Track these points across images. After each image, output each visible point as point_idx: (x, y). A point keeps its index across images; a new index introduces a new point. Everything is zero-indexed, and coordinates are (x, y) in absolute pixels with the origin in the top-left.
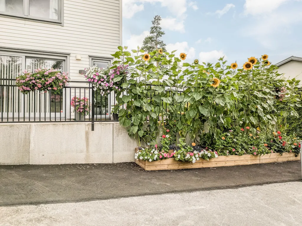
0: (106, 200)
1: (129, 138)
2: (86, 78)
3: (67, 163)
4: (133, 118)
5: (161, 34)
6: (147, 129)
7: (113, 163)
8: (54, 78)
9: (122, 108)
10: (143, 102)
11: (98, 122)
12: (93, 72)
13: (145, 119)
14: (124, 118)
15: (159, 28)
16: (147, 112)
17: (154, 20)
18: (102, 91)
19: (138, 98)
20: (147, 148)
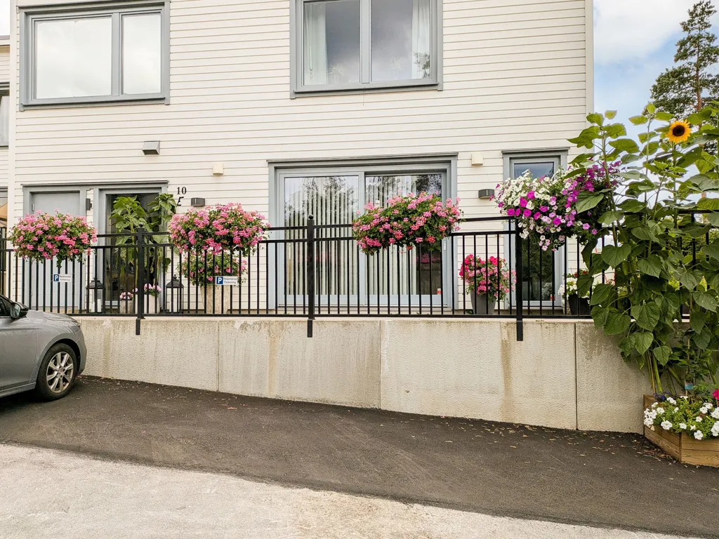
0: (572, 526)
1: (625, 364)
2: (500, 209)
3: (459, 416)
4: (635, 311)
5: (713, 57)
6: (681, 342)
7: (577, 429)
8: (428, 214)
9: (601, 282)
10: (668, 264)
11: (534, 320)
12: (521, 191)
13: (677, 313)
14: (608, 309)
15: (708, 38)
16: (683, 291)
17: (689, 18)
18: (543, 238)
19: (650, 252)
20: (686, 397)
